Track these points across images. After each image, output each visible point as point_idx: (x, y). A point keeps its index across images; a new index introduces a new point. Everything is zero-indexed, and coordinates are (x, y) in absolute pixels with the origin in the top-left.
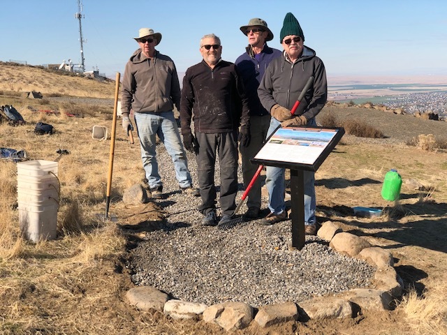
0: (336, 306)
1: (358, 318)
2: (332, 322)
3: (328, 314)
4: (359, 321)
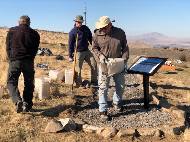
1: (162, 137)
3: (149, 134)
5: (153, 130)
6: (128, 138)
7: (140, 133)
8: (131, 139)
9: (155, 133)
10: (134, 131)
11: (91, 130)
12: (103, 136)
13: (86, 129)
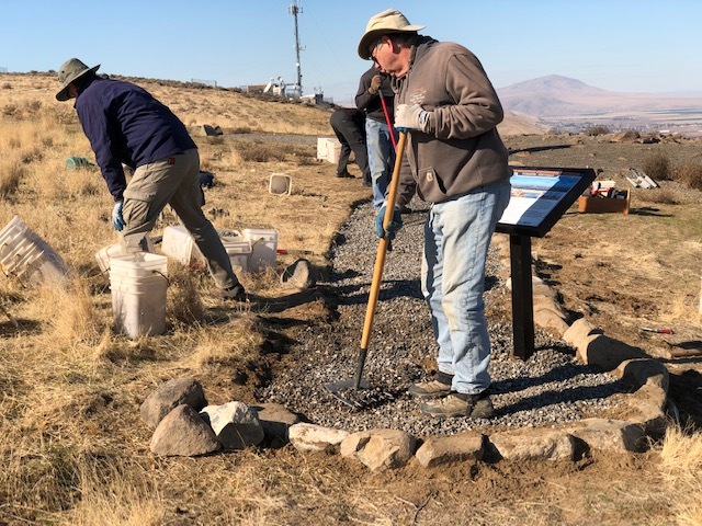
0: (546, 441)
1: (582, 462)
2: (539, 466)
3: (532, 453)
4: (584, 466)
5: (547, 437)
6: (458, 469)
7: (500, 449)
8: (467, 471)
9: (555, 446)
10: (476, 443)
11: (321, 443)
12: (366, 464)
13: (301, 440)
